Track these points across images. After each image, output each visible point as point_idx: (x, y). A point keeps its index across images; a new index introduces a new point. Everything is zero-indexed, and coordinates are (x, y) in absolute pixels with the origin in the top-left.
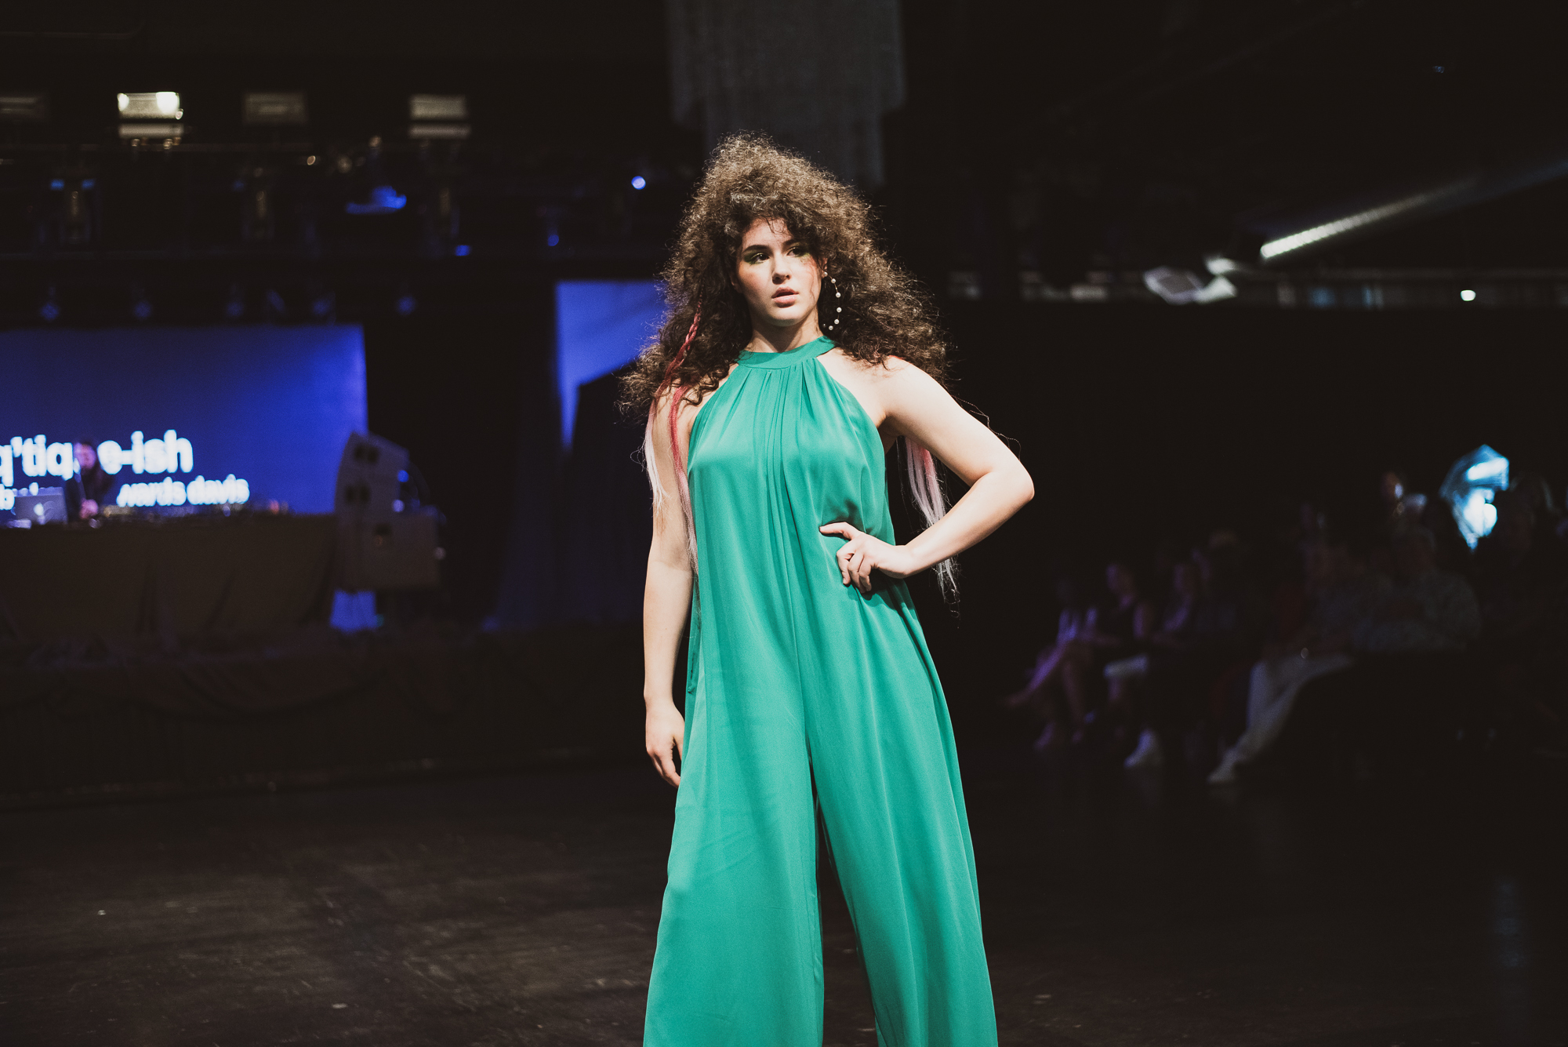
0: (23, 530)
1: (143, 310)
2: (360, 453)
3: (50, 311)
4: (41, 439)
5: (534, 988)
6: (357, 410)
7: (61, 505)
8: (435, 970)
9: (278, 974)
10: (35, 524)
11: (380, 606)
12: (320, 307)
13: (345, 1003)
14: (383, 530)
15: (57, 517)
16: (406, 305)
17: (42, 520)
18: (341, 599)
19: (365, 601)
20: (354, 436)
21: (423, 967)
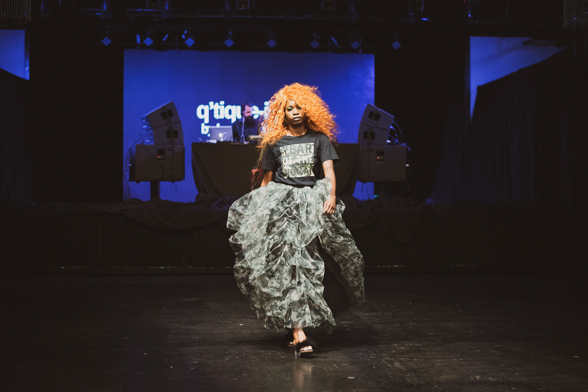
0: (213, 144)
1: (272, 43)
2: (372, 115)
3: (229, 43)
4: (222, 103)
5: (444, 377)
6: (371, 95)
7: (231, 133)
8: (397, 364)
9: (323, 360)
10: (218, 142)
11: (377, 190)
12: (355, 45)
13: (354, 376)
14: (380, 153)
15: (229, 140)
16: (396, 45)
17: (222, 140)
18: (359, 184)
19: (370, 185)
20: (369, 105)
21: (392, 363)
